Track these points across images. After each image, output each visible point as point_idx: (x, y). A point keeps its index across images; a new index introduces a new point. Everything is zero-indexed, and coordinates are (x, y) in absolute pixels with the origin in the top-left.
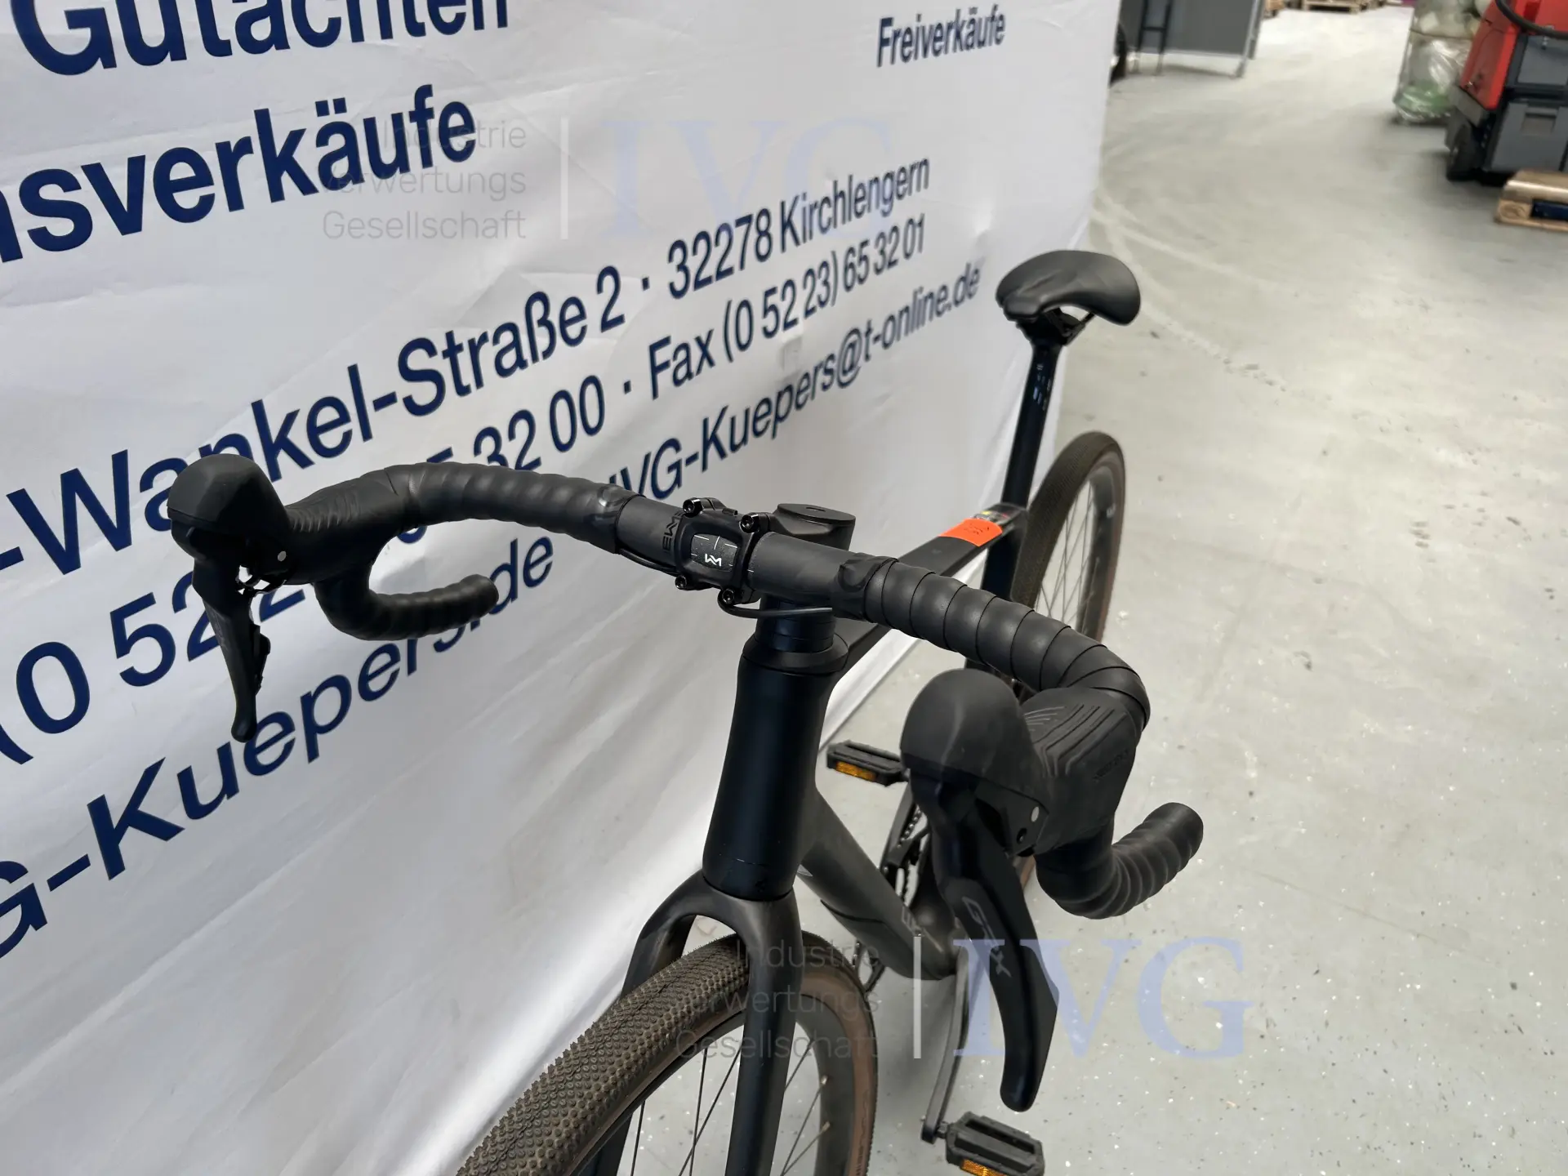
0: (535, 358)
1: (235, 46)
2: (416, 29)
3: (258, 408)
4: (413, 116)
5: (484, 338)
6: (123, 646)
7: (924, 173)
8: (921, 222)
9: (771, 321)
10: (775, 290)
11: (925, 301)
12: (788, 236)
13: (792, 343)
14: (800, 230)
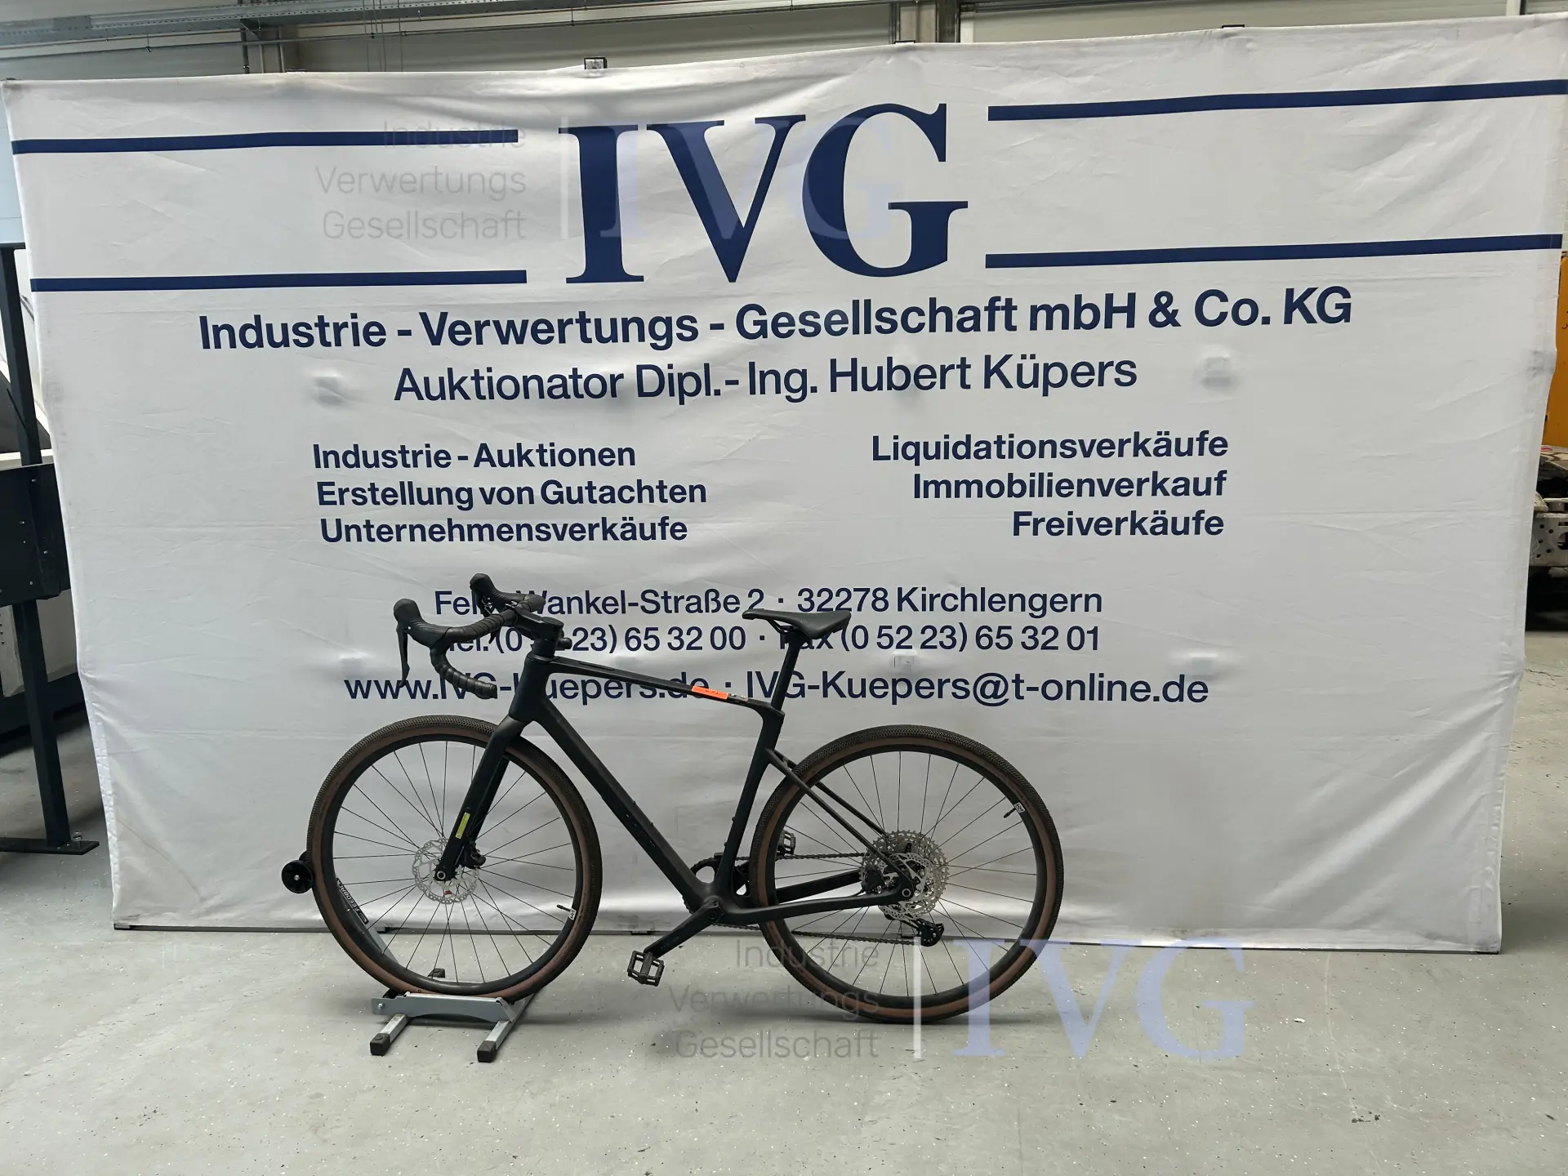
0: (707, 611)
1: (598, 501)
2: (663, 500)
3: (587, 593)
4: (659, 524)
5: (682, 597)
7: (1093, 602)
8: (1094, 631)
9: (885, 641)
10: (890, 627)
11: (1111, 685)
12: (905, 604)
13: (904, 657)
14: (918, 604)
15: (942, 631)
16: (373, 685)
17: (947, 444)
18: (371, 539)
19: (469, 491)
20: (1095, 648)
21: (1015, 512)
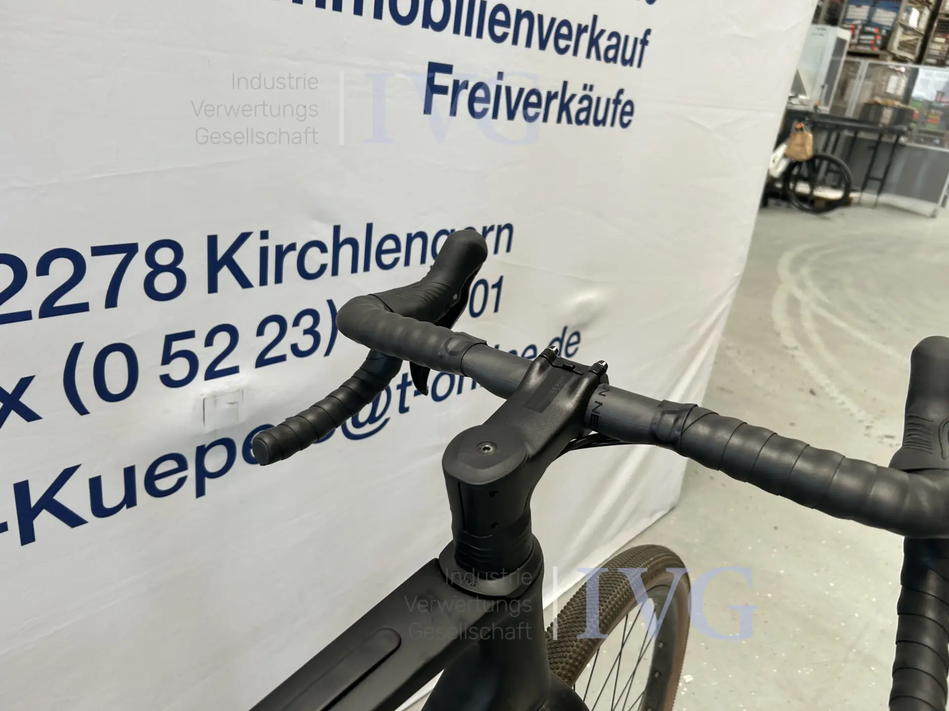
7: (505, 236)
8: (499, 284)
9: (179, 369)
10: (190, 335)
12: (225, 275)
13: (223, 394)
14: (252, 273)
15: (296, 323)
20: (496, 310)
21: (429, 63)
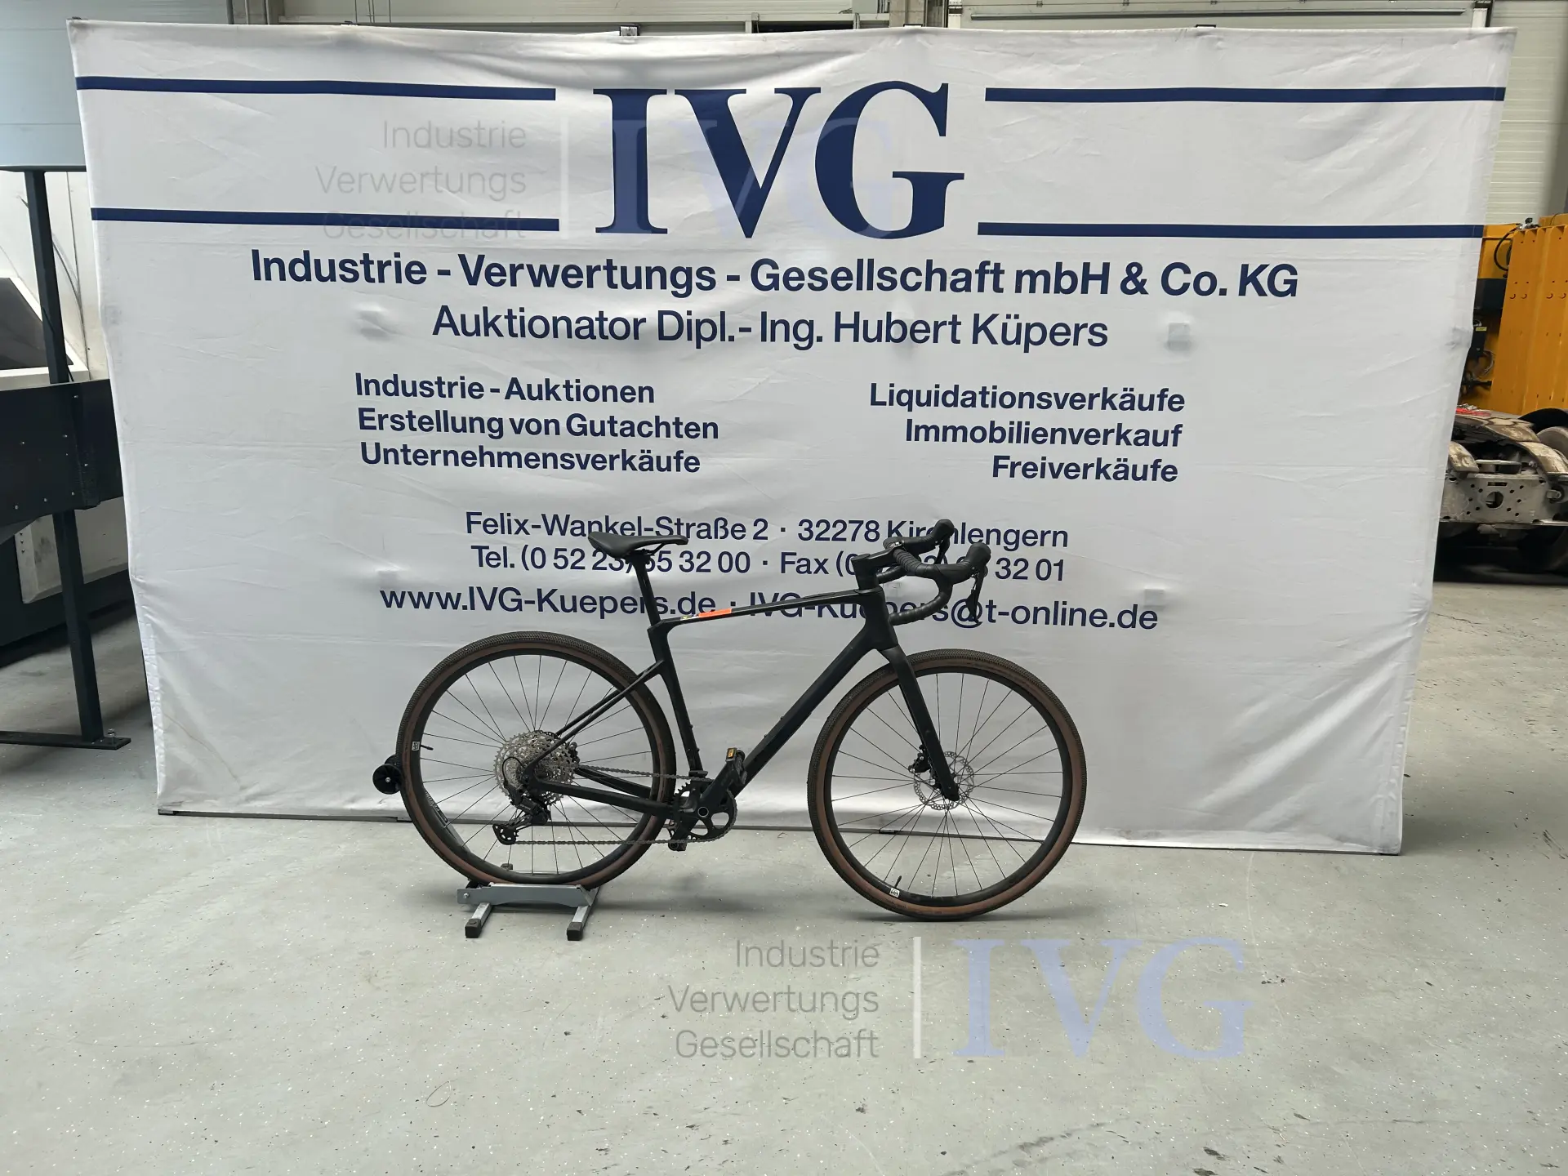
0: (716, 537)
1: (619, 435)
2: (678, 435)
3: (607, 518)
4: (675, 458)
5: (694, 524)
6: (556, 557)
7: (1060, 537)
8: (1060, 564)
11: (1073, 611)
16: (407, 596)
17: (937, 393)
18: (407, 462)
19: (500, 421)
20: (1060, 579)
21: (995, 457)
